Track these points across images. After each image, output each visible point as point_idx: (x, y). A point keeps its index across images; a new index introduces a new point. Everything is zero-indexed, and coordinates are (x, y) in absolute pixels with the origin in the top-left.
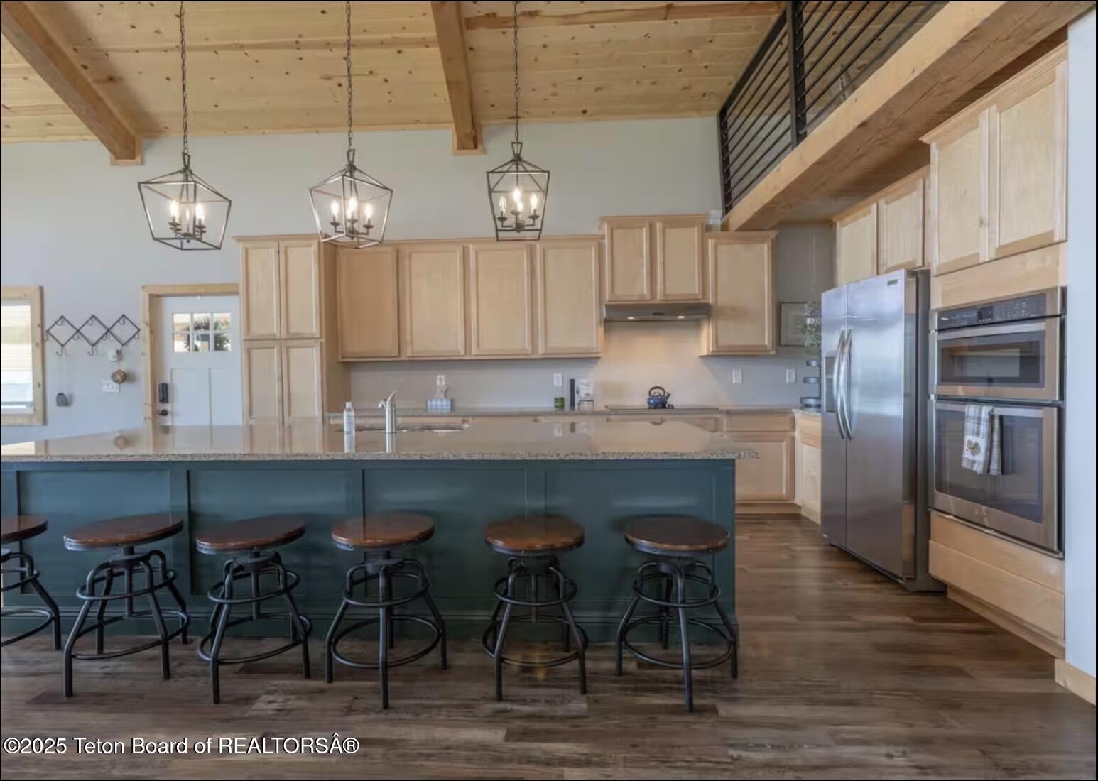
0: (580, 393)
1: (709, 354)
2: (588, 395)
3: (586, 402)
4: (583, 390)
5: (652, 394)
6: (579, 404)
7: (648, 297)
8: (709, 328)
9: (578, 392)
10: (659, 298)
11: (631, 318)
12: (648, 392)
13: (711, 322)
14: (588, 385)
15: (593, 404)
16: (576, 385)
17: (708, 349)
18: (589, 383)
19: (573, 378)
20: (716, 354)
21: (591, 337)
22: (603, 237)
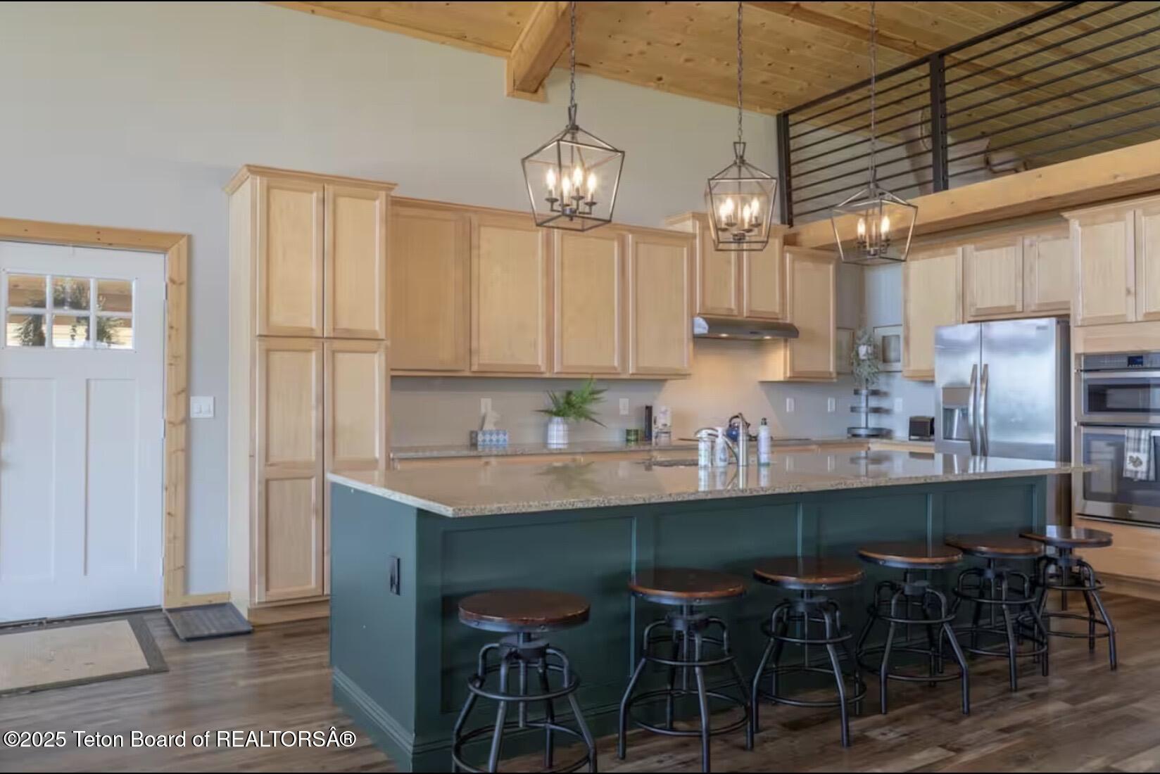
0: (657, 423)
1: (786, 380)
2: (665, 425)
3: (663, 435)
4: (662, 419)
5: (733, 422)
6: (656, 437)
7: (735, 313)
8: (786, 351)
9: (655, 422)
10: (745, 315)
11: (724, 335)
12: (728, 420)
13: (788, 344)
14: (664, 413)
15: (670, 436)
16: (655, 414)
17: (785, 373)
18: (666, 411)
19: (649, 404)
20: (792, 380)
21: (680, 354)
22: (694, 236)
